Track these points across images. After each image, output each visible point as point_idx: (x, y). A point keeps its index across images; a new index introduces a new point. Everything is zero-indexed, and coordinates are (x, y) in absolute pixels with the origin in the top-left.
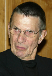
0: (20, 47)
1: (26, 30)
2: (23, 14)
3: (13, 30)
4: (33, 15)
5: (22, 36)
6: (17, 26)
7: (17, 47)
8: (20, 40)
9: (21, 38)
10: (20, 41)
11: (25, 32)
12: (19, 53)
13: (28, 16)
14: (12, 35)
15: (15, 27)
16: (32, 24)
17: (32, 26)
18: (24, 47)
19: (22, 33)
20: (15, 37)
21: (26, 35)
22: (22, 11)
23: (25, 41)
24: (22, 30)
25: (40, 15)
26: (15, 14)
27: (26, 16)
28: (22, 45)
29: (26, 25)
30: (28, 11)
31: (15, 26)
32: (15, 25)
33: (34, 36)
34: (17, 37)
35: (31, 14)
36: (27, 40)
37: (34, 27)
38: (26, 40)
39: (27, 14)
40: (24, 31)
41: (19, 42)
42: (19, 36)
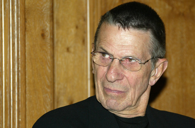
0: (112, 88)
1: (124, 55)
2: (118, 24)
3: (98, 56)
4: (138, 27)
5: (114, 68)
6: (106, 49)
7: (106, 90)
9: (112, 72)
10: (111, 77)
11: (121, 61)
12: (111, 101)
13: (126, 29)
14: (97, 66)
15: (102, 51)
16: (136, 45)
17: (135, 48)
18: (121, 90)
19: (116, 61)
20: (102, 70)
21: (124, 67)
22: (117, 19)
23: (120, 78)
24: (115, 57)
25: (152, 28)
26: (103, 25)
27: (124, 29)
28: (117, 86)
29: (123, 46)
30: (128, 19)
31: (102, 48)
32: (103, 46)
33: (139, 68)
34: (105, 69)
35: (133, 24)
36: (127, 75)
37: (140, 51)
38: (123, 77)
39: (125, 25)
40: (120, 59)
41: (109, 79)
42: (109, 68)
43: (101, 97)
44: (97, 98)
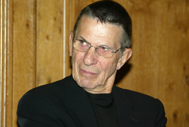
0: (87, 71)
1: (99, 45)
2: (96, 18)
3: (77, 43)
4: (113, 21)
5: (91, 54)
6: (85, 38)
7: (82, 71)
8: (88, 61)
9: (89, 57)
11: (96, 48)
12: (85, 81)
13: (104, 23)
14: (75, 51)
15: (81, 39)
16: (110, 37)
17: (109, 39)
18: (94, 72)
19: (93, 49)
20: (80, 55)
21: (98, 53)
22: (96, 14)
23: (95, 62)
24: (92, 45)
26: (83, 17)
27: (102, 22)
28: (90, 69)
29: (99, 36)
30: (105, 14)
31: (81, 37)
32: (82, 36)
33: (111, 56)
34: (83, 54)
35: (109, 19)
36: (100, 61)
38: (97, 61)
39: (102, 19)
41: (86, 63)
42: (87, 54)
43: (77, 76)
44: (73, 77)
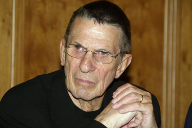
5: (88, 60)
7: (78, 81)
8: (85, 67)
9: (86, 63)
11: (94, 53)
12: (81, 91)
15: (76, 44)
16: (109, 39)
17: (108, 41)
18: (92, 81)
19: (90, 54)
20: (75, 62)
21: (96, 59)
24: (89, 49)
34: (78, 61)
35: (107, 19)
38: (95, 68)
40: (93, 51)
41: (83, 70)
42: (83, 59)
44: (68, 88)
